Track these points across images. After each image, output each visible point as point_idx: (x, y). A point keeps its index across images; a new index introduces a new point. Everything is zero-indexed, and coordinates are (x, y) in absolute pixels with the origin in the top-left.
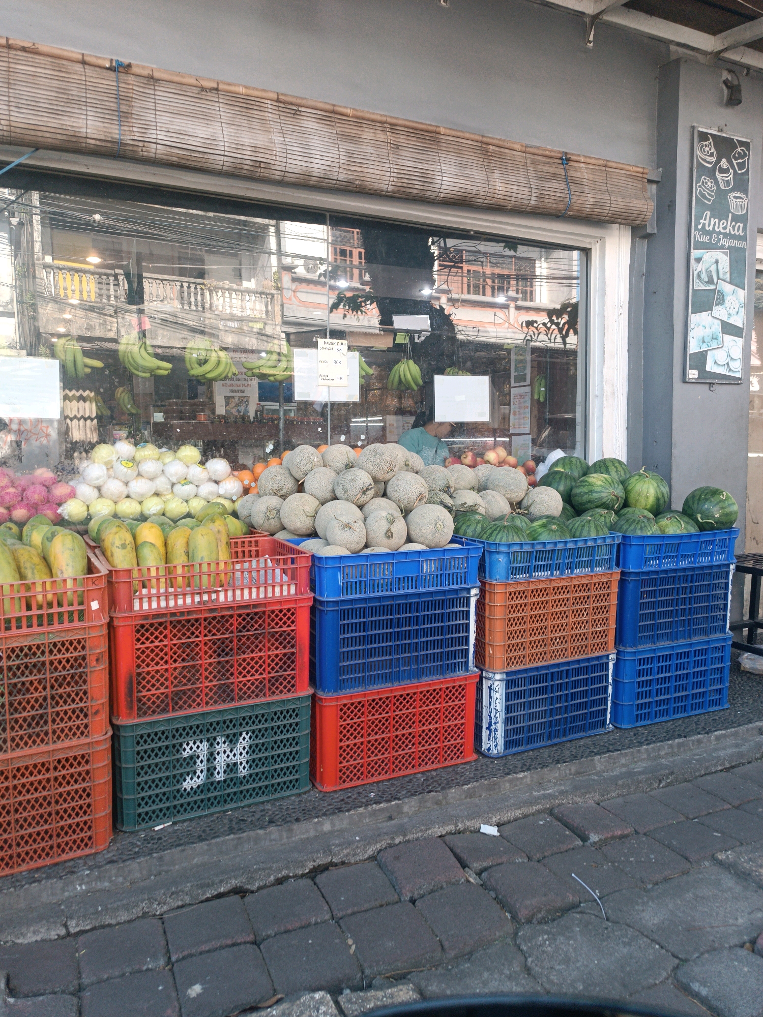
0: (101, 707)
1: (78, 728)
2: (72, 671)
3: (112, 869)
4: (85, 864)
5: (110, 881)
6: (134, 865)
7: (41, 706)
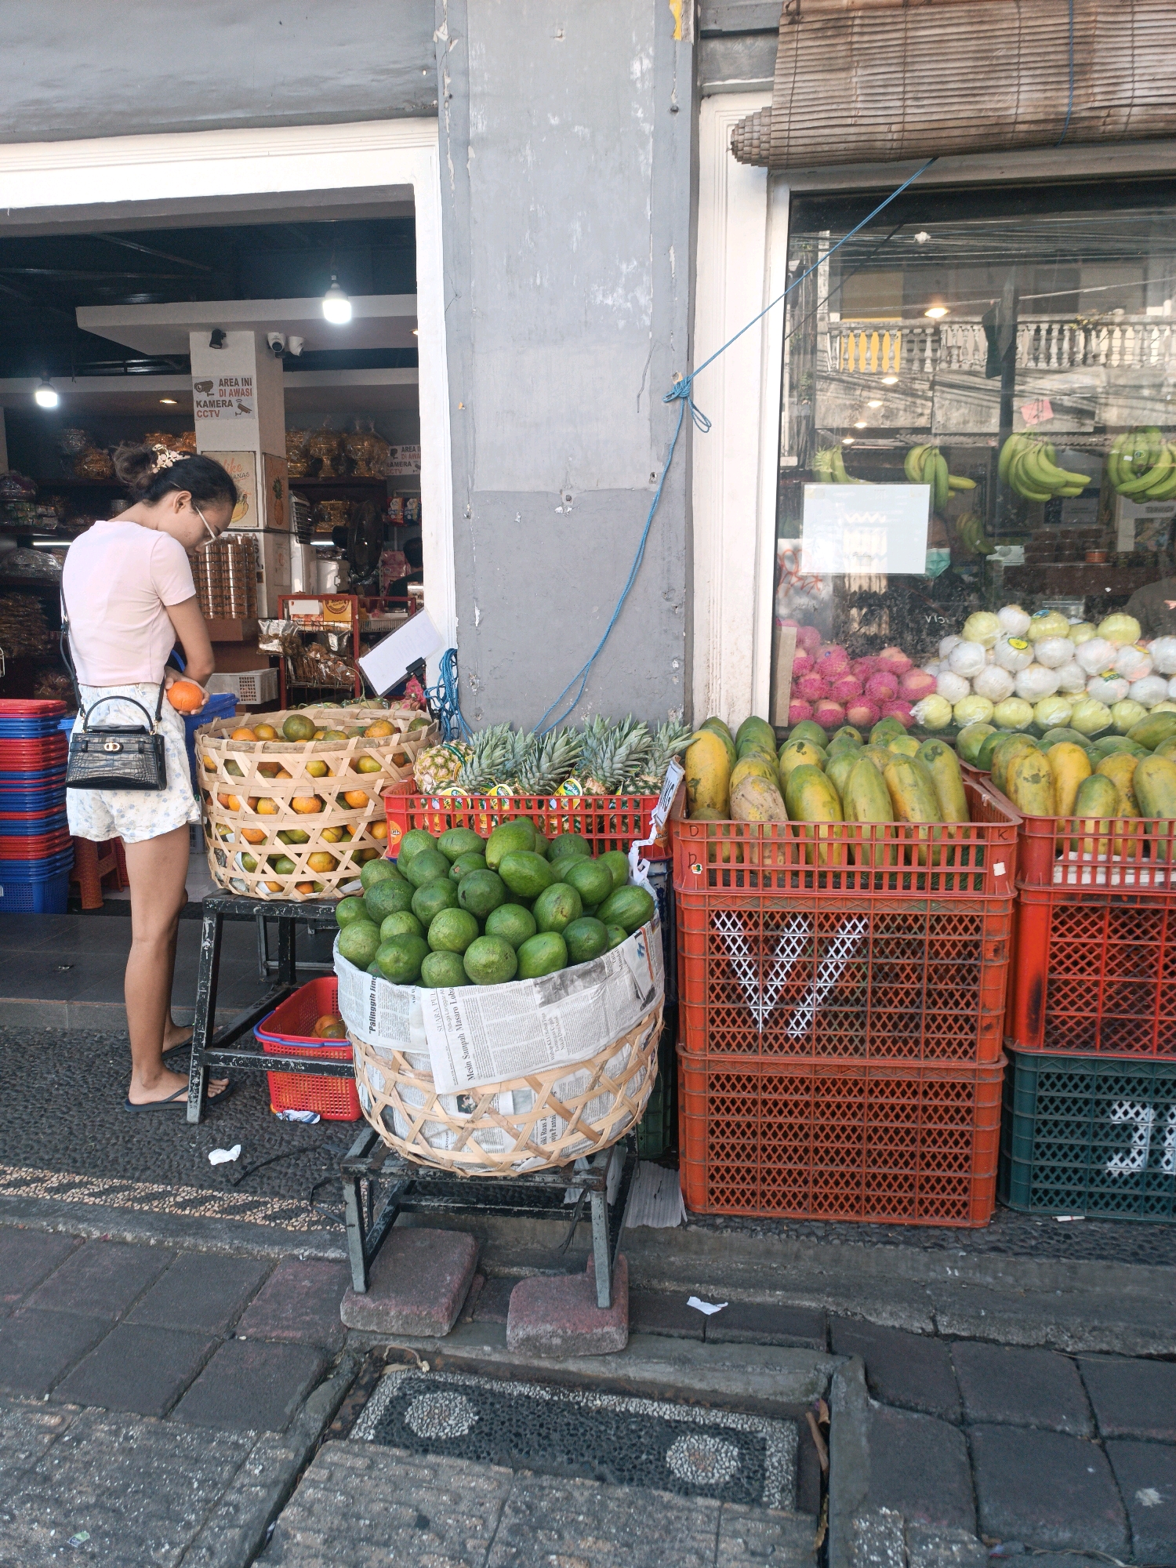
0: (994, 1022)
1: (960, 1044)
2: (959, 961)
3: (999, 1261)
4: (957, 1240)
5: (995, 1278)
6: (1031, 1265)
7: (912, 1002)
